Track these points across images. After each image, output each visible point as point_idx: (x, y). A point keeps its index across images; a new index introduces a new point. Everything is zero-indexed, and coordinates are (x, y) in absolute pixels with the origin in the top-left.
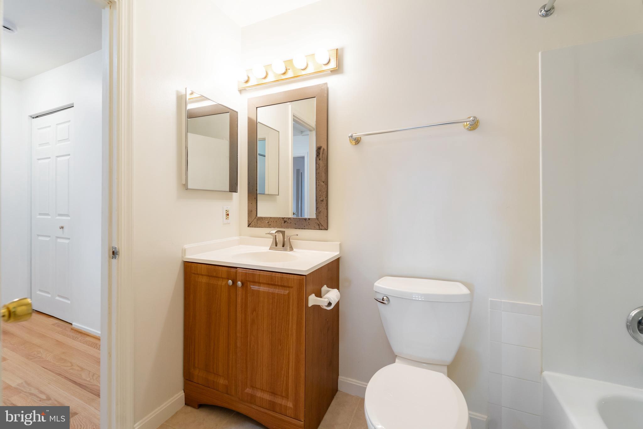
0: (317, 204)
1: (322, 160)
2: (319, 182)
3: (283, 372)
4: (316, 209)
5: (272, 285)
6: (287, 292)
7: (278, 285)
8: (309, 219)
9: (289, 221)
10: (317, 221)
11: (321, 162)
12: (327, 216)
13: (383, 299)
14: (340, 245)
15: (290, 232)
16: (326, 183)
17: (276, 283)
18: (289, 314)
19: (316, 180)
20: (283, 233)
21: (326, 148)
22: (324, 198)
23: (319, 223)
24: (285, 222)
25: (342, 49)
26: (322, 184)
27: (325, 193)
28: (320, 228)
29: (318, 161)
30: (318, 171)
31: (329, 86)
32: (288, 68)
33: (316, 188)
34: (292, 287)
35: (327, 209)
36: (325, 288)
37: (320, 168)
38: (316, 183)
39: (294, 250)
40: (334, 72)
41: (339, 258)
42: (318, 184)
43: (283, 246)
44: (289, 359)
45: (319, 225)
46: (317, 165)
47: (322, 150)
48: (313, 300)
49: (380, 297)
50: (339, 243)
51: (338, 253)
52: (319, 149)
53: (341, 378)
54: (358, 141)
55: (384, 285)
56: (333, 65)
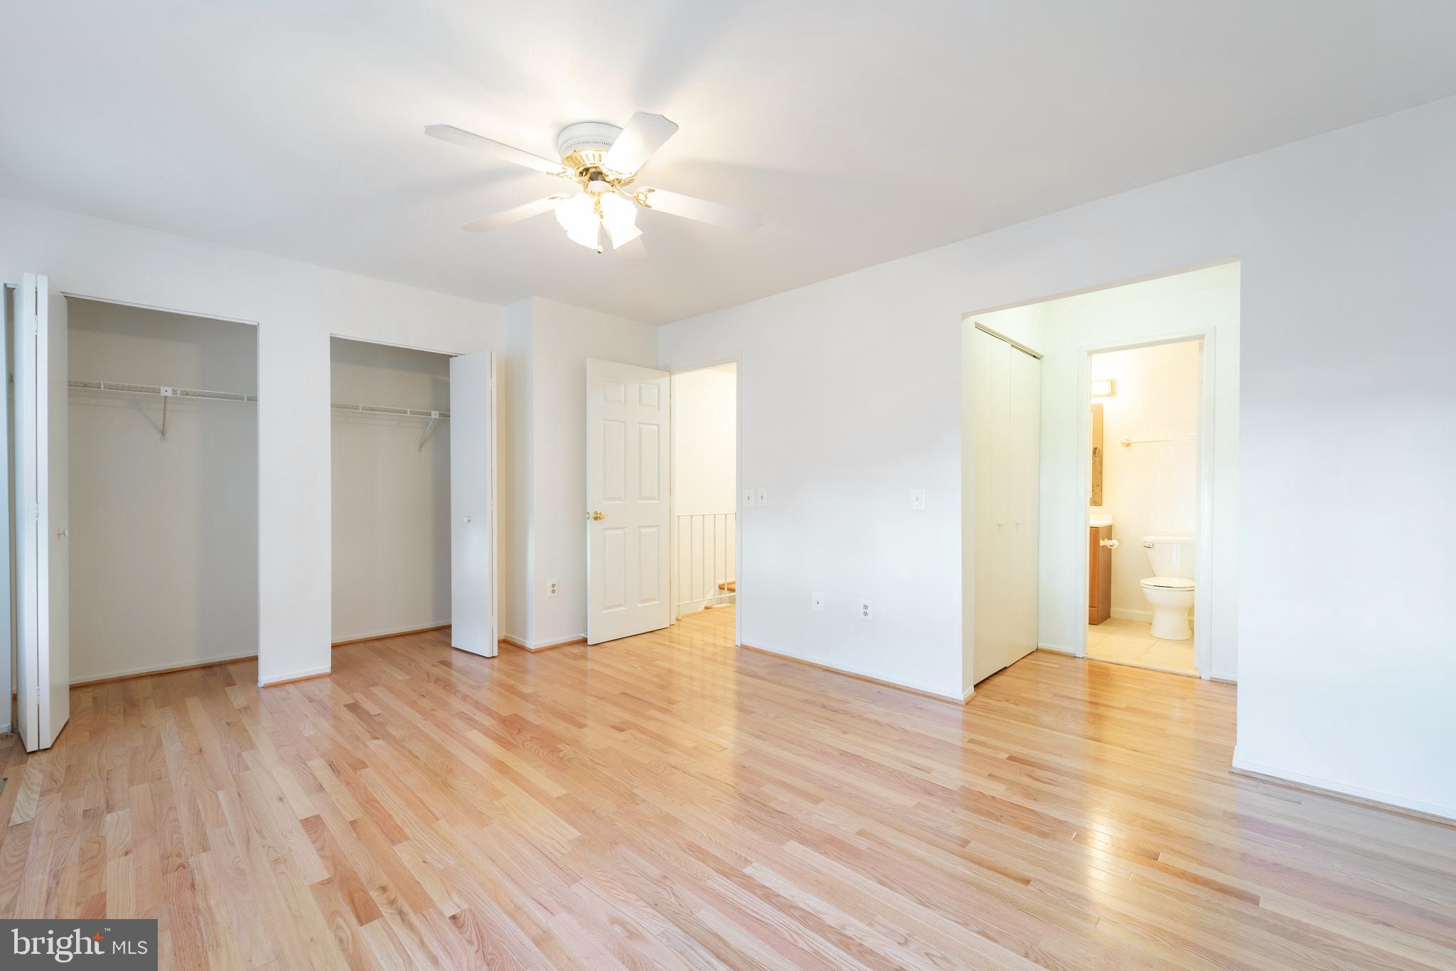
11: (1097, 458)
12: (1101, 497)
13: (1149, 545)
14: (1113, 515)
16: (1101, 473)
21: (1101, 449)
22: (1099, 483)
25: (1115, 380)
26: (1098, 474)
27: (1100, 480)
28: (1096, 504)
29: (1095, 458)
30: (1094, 464)
33: (1102, 483)
35: (1101, 491)
36: (1106, 540)
37: (1096, 462)
40: (1108, 395)
41: (1110, 524)
42: (1094, 473)
45: (1094, 502)
48: (1102, 543)
49: (1147, 544)
51: (1111, 520)
52: (1095, 450)
53: (1112, 609)
54: (1128, 445)
55: (1150, 539)
56: (1108, 390)
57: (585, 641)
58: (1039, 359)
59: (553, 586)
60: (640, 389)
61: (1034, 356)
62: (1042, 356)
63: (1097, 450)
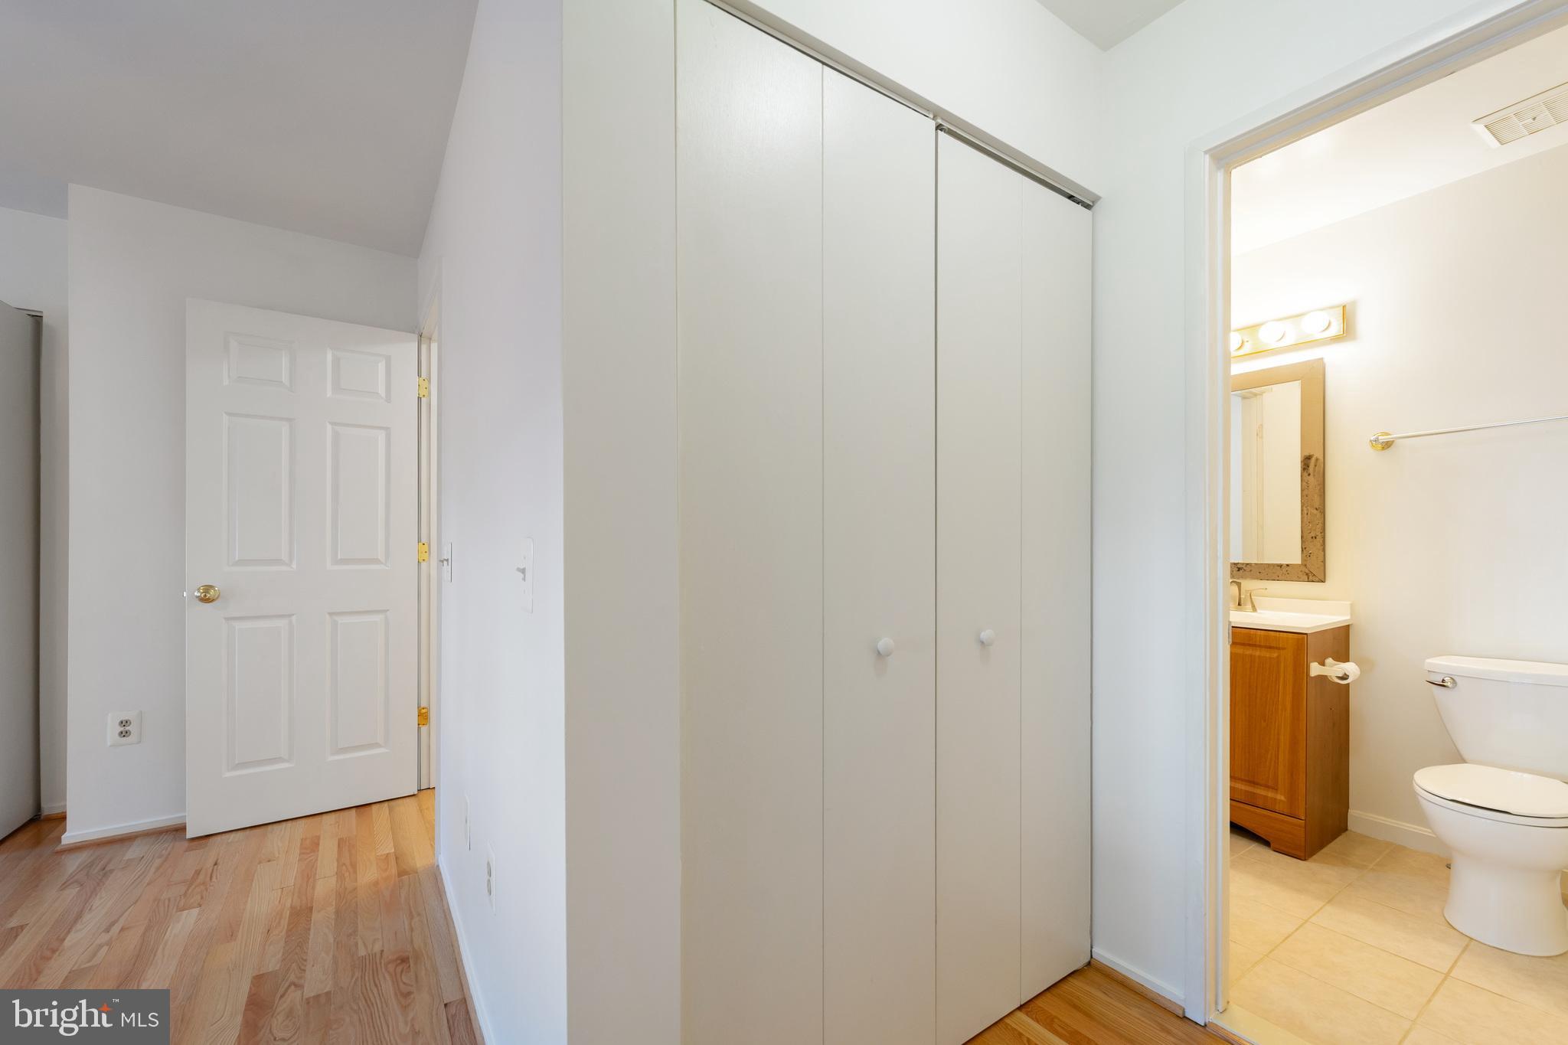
0: (1303, 542)
1: (1314, 475)
2: (1308, 510)
3: (1269, 756)
4: (1302, 551)
5: (1249, 645)
6: (1275, 655)
7: (1260, 646)
8: (1288, 565)
9: (1248, 568)
10: (1304, 569)
11: (1311, 479)
12: (1324, 562)
13: (1443, 681)
14: (1352, 606)
15: (1248, 584)
16: (1322, 510)
17: (1258, 643)
18: (1279, 682)
19: (1302, 507)
20: (1239, 585)
21: (1321, 458)
22: (1318, 534)
23: (1307, 571)
24: (1239, 569)
25: (1354, 303)
26: (1315, 512)
27: (1320, 525)
28: (1311, 578)
29: (1306, 478)
30: (1305, 492)
31: (1325, 361)
32: (1246, 340)
33: (1302, 518)
34: (1284, 649)
35: (1324, 550)
36: (1329, 661)
37: (1310, 487)
38: (1302, 510)
39: (1259, 611)
40: (1336, 339)
41: (1349, 626)
42: (1306, 512)
43: (1239, 604)
44: (1278, 739)
45: (1307, 574)
46: (1304, 483)
47: (1313, 460)
48: (1315, 669)
49: (1438, 679)
50: (1349, 603)
51: (1348, 617)
52: (1306, 461)
53: (1353, 812)
54: (1387, 445)
55: (1442, 664)
56: (1336, 329)
57: (181, 829)
58: (1088, 207)
59: (124, 723)
60: (336, 362)
61: (1071, 197)
62: (1096, 199)
63: (1313, 461)
